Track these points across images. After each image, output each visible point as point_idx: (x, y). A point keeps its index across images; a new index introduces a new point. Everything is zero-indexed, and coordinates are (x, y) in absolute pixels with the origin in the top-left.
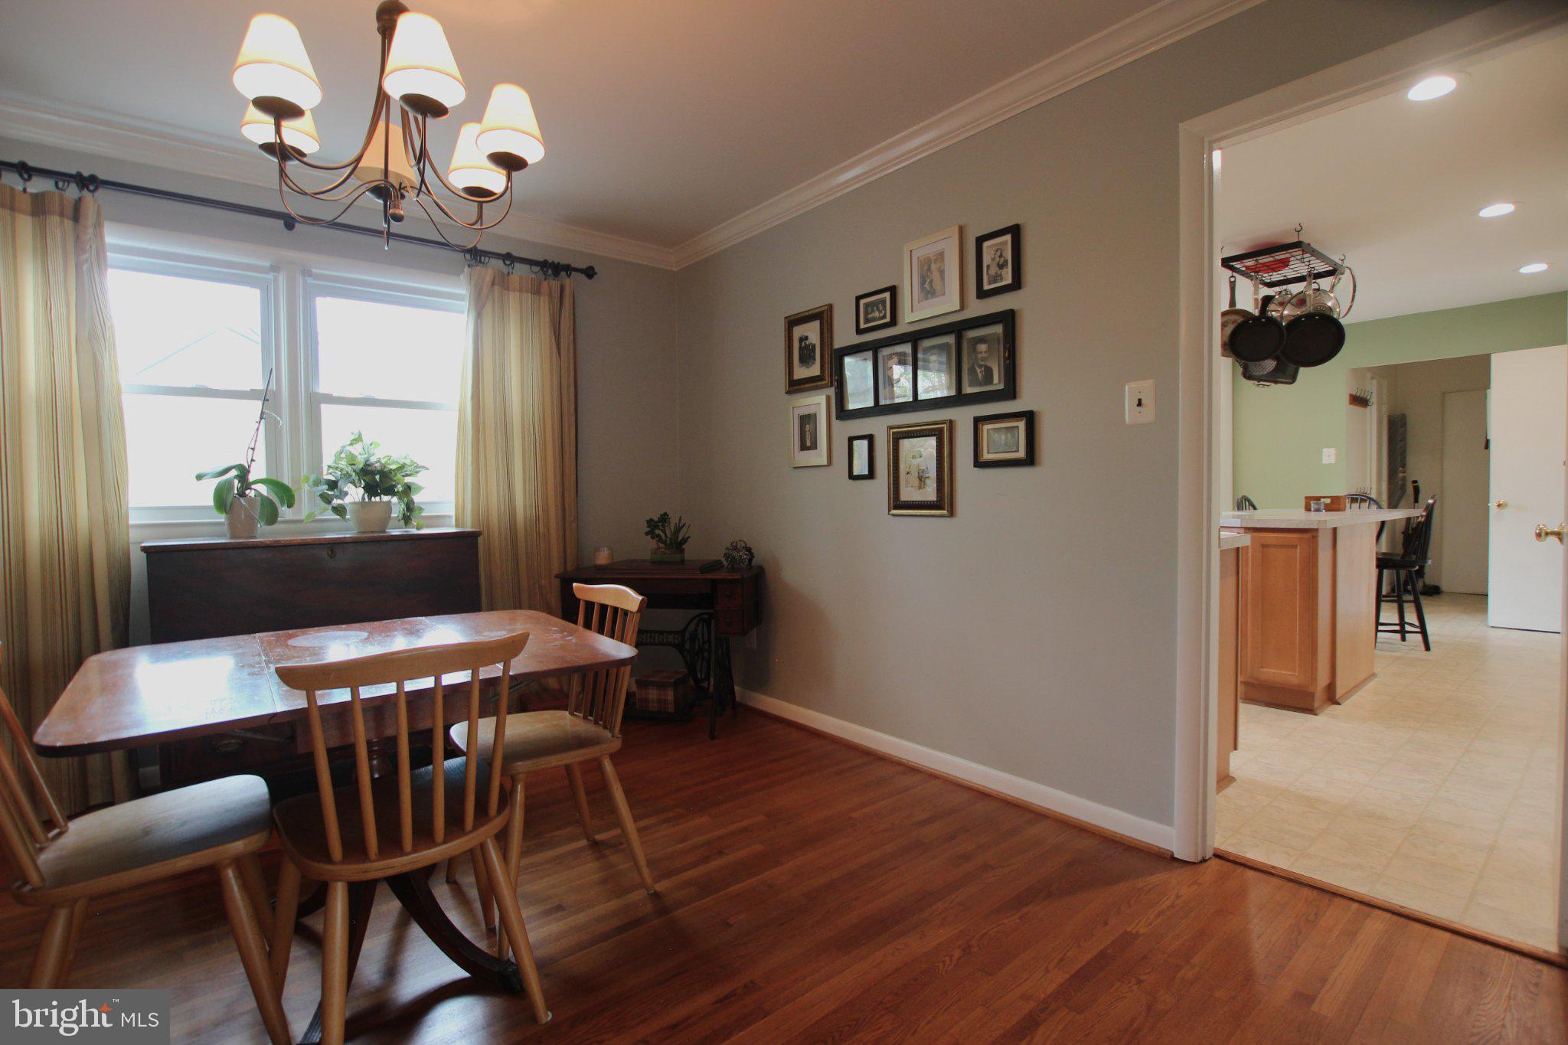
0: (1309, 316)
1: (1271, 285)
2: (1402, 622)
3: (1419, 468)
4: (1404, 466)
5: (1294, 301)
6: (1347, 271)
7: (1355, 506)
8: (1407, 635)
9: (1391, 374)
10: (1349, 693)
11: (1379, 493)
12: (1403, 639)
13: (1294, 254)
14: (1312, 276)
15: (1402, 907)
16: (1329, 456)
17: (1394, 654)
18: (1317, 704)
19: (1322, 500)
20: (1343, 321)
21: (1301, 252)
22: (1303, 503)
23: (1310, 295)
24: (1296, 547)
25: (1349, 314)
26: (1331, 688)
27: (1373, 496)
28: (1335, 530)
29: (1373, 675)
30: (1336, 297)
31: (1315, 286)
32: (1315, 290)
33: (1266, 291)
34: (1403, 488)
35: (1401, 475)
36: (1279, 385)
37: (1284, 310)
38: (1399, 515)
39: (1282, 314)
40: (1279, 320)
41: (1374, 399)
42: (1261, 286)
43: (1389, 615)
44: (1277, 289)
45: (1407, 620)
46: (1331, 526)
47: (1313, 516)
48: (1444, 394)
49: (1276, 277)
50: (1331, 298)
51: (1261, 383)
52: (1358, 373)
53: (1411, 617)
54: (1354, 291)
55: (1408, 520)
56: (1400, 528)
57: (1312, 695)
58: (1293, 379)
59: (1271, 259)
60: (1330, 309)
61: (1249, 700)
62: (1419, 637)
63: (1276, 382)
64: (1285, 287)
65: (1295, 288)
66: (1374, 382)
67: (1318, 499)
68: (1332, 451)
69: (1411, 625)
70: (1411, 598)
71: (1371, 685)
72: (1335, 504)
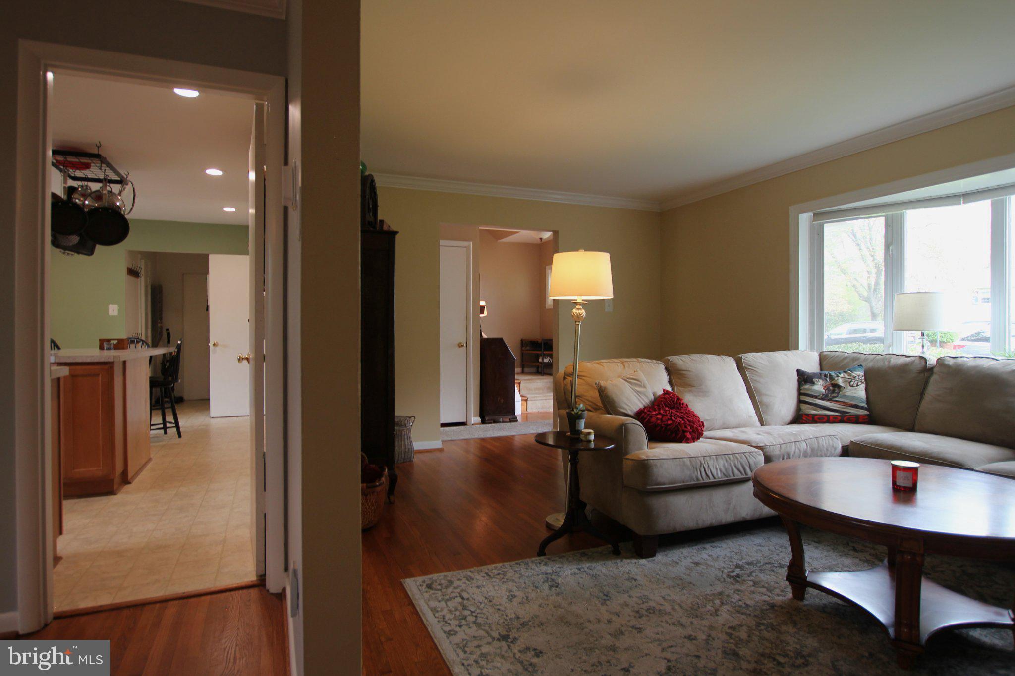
0: (105, 209)
1: (75, 179)
2: (164, 422)
3: (170, 321)
4: (161, 319)
5: (93, 195)
6: (130, 184)
7: (133, 346)
8: (168, 430)
9: (153, 258)
10: (137, 474)
11: (147, 337)
12: (165, 433)
13: (94, 162)
14: (107, 181)
15: (183, 593)
16: (113, 310)
17: (161, 443)
18: (116, 487)
19: (112, 342)
20: (127, 217)
21: (99, 162)
22: (98, 343)
23: (105, 194)
24: (99, 375)
25: (130, 214)
26: (125, 473)
27: (143, 338)
28: (124, 362)
29: (150, 460)
30: (123, 200)
31: (108, 189)
32: (108, 191)
33: (71, 183)
34: (161, 334)
35: (159, 325)
36: (80, 255)
37: (85, 200)
38: (159, 351)
39: (84, 203)
40: (82, 206)
41: (143, 273)
42: (68, 178)
43: (157, 420)
44: (80, 183)
45: (167, 420)
46: (122, 359)
47: (106, 353)
48: (183, 275)
49: (79, 174)
50: (119, 200)
51: (67, 251)
52: (133, 254)
53: (170, 418)
54: (134, 198)
55: (164, 355)
56: (159, 360)
57: (113, 481)
58: (91, 252)
59: (77, 160)
60: (119, 207)
61: (69, 496)
62: (175, 430)
63: (78, 253)
64: (86, 183)
65: (95, 187)
66: (143, 261)
67: (108, 341)
68: (116, 307)
69: (170, 423)
70: (170, 405)
71: (149, 466)
72: (121, 345)
